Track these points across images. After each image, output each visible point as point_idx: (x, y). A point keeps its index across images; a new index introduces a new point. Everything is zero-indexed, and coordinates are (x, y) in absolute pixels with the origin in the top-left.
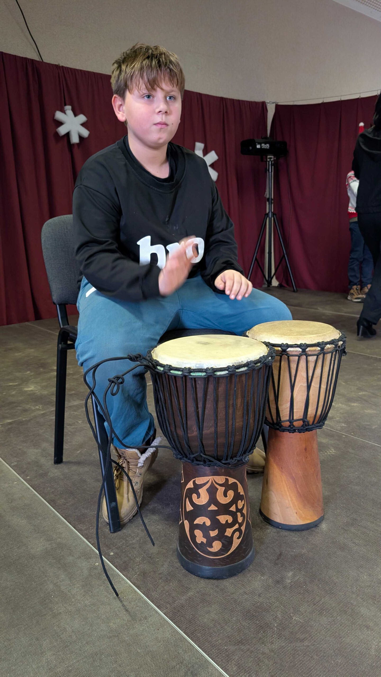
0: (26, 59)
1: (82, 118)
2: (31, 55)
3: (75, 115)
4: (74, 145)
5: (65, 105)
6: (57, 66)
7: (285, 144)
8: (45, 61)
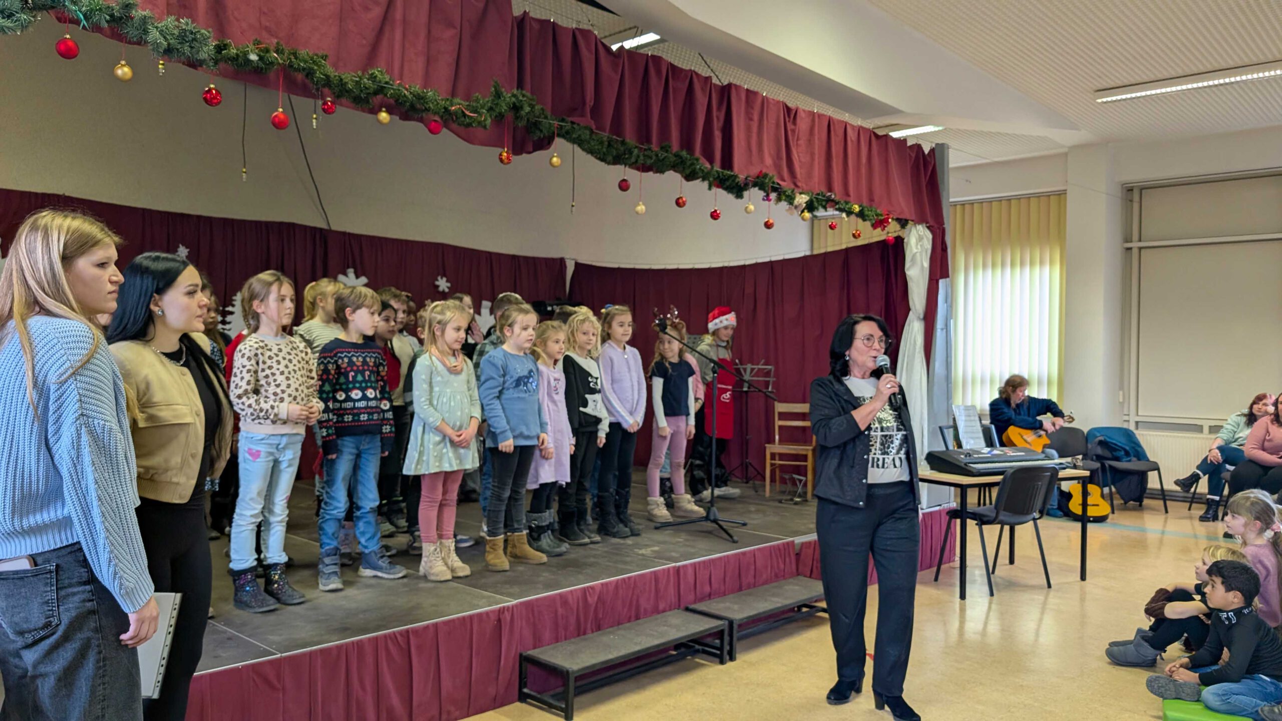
0: (316, 228)
1: (364, 279)
2: (322, 225)
3: (357, 277)
5: (348, 267)
6: (344, 234)
8: (334, 227)
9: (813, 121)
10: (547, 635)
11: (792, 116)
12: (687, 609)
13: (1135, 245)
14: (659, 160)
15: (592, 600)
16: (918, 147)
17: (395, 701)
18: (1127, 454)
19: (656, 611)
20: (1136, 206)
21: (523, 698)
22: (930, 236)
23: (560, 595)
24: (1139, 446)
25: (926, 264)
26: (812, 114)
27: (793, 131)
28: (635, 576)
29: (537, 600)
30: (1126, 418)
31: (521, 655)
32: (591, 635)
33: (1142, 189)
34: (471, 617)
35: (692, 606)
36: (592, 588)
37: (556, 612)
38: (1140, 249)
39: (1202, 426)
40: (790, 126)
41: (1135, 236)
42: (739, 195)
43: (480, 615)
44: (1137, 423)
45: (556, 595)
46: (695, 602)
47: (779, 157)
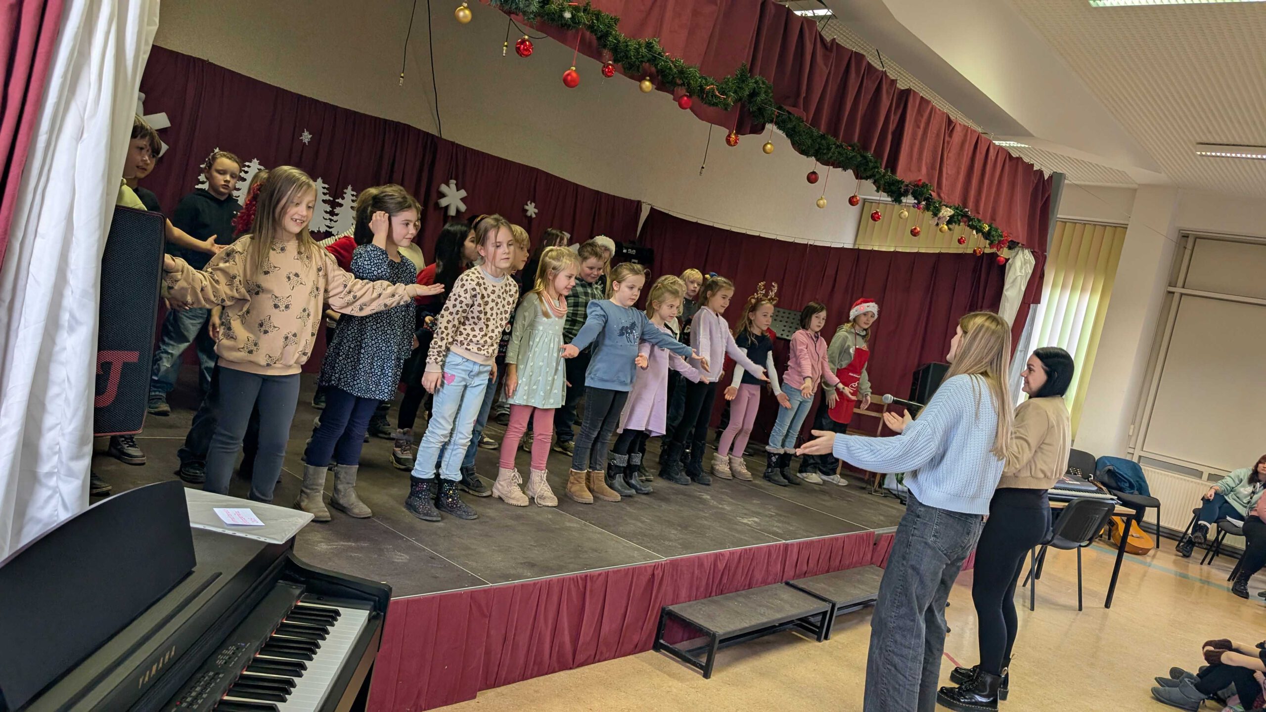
0: (428, 133)
1: (463, 193)
3: (458, 190)
5: (451, 179)
6: (453, 143)
8: (443, 137)
9: (966, 135)
10: (684, 593)
11: (951, 128)
12: (787, 584)
13: (1178, 290)
14: (847, 157)
15: (721, 566)
16: (1041, 173)
17: (567, 639)
18: (1131, 486)
19: (765, 582)
20: (1188, 252)
21: (657, 647)
22: (1033, 262)
23: (699, 558)
24: (1145, 482)
25: (1023, 289)
26: (966, 129)
27: (948, 142)
28: (755, 548)
29: (682, 560)
30: (1131, 451)
31: (663, 609)
32: (715, 598)
33: (1197, 238)
34: (634, 569)
35: (791, 582)
36: (722, 554)
37: (693, 573)
38: (1182, 294)
39: (1202, 473)
40: (947, 138)
41: (1180, 282)
42: (897, 200)
43: (640, 568)
44: (1140, 457)
45: (695, 557)
46: (793, 578)
47: (933, 167)
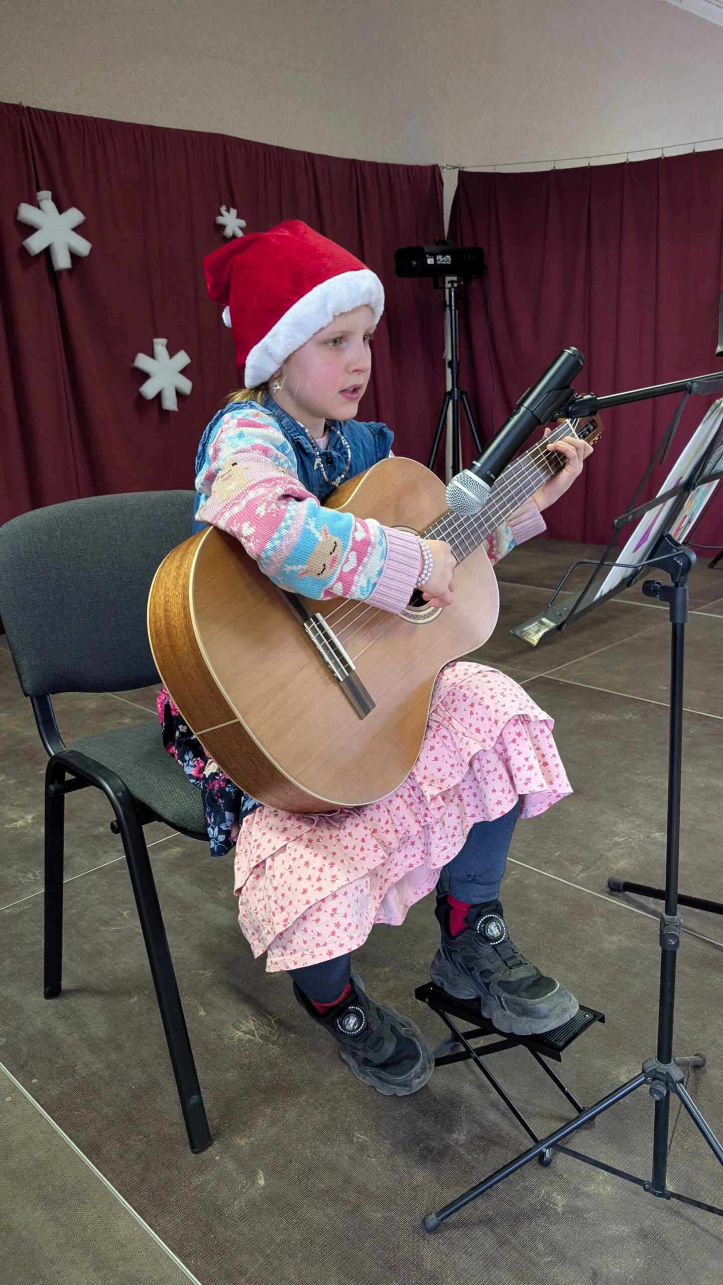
1: (75, 216)
3: (61, 210)
4: (60, 272)
5: (39, 190)
6: (17, 109)
7: (480, 252)
